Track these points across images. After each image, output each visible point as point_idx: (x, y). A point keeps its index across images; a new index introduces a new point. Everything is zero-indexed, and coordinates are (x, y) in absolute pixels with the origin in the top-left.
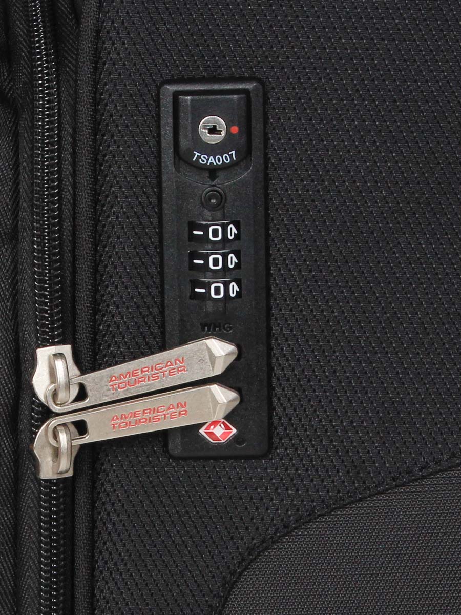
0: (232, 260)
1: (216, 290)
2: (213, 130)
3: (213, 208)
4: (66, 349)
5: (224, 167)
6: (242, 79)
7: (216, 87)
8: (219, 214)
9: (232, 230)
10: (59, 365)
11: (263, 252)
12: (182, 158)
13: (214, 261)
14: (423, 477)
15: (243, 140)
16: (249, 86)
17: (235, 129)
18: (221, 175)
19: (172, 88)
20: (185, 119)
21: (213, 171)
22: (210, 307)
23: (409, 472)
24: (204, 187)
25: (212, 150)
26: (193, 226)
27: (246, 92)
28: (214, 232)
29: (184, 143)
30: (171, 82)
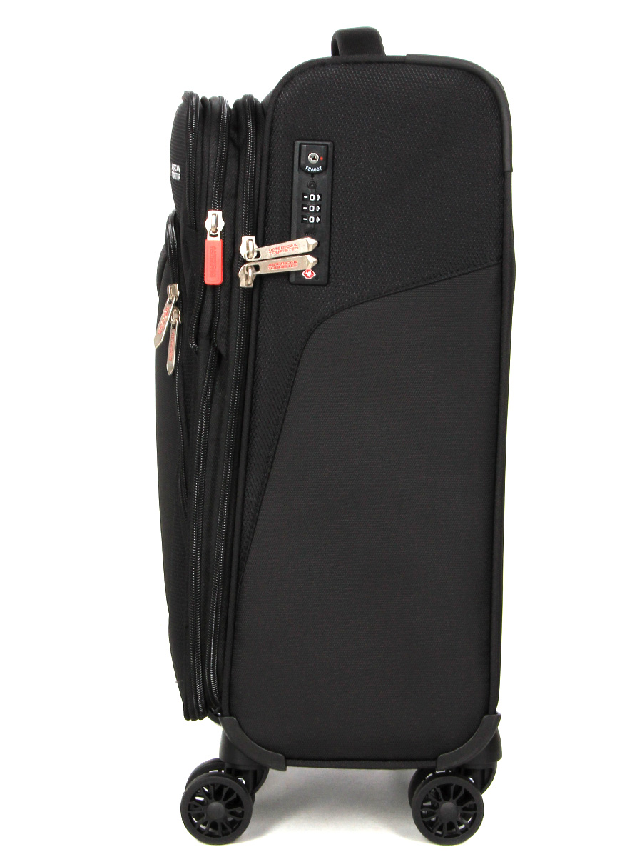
0: (318, 208)
1: (311, 220)
2: (314, 159)
3: (312, 188)
4: (253, 238)
5: (317, 173)
6: (326, 141)
7: (316, 142)
8: (314, 191)
9: (319, 197)
10: (250, 243)
11: (330, 206)
12: (301, 168)
13: (312, 208)
14: (385, 296)
15: (325, 163)
16: (328, 143)
17: (322, 159)
18: (315, 176)
19: (299, 142)
20: (304, 154)
21: (313, 174)
22: (308, 226)
23: (380, 294)
24: (308, 179)
25: (313, 166)
26: (304, 195)
27: (327, 145)
28: (312, 197)
29: (302, 162)
30: (299, 140)
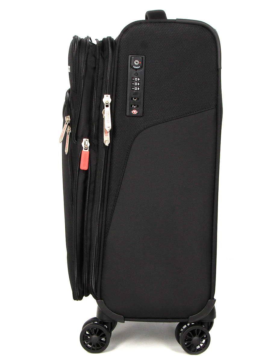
0: (139, 84)
1: (136, 89)
2: (137, 63)
3: (136, 75)
5: (138, 69)
6: (142, 55)
7: (138, 56)
8: (137, 76)
9: (139, 79)
11: (144, 83)
12: (132, 67)
13: (136, 84)
14: (167, 121)
15: (141, 65)
16: (143, 56)
17: (140, 63)
18: (138, 70)
19: (131, 56)
20: (132, 60)
21: (136, 69)
22: (134, 91)
23: (165, 120)
24: (134, 72)
25: (136, 66)
26: (132, 78)
27: (143, 57)
28: (136, 79)
29: (132, 64)
30: (130, 55)
